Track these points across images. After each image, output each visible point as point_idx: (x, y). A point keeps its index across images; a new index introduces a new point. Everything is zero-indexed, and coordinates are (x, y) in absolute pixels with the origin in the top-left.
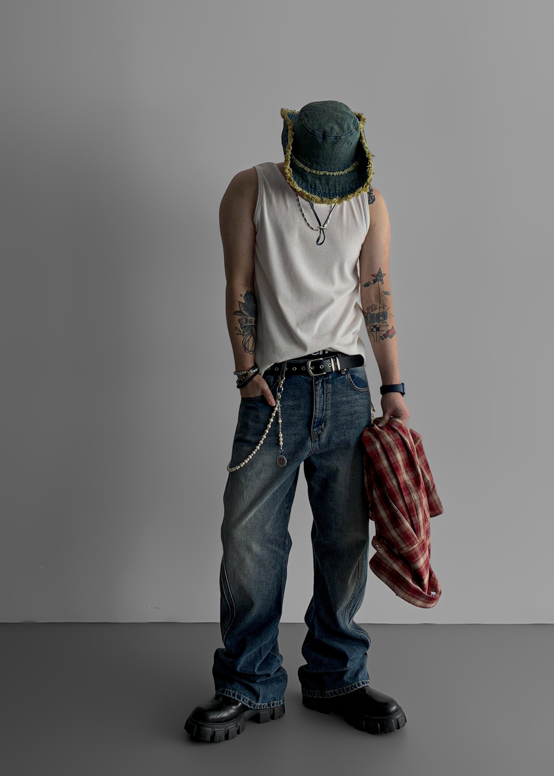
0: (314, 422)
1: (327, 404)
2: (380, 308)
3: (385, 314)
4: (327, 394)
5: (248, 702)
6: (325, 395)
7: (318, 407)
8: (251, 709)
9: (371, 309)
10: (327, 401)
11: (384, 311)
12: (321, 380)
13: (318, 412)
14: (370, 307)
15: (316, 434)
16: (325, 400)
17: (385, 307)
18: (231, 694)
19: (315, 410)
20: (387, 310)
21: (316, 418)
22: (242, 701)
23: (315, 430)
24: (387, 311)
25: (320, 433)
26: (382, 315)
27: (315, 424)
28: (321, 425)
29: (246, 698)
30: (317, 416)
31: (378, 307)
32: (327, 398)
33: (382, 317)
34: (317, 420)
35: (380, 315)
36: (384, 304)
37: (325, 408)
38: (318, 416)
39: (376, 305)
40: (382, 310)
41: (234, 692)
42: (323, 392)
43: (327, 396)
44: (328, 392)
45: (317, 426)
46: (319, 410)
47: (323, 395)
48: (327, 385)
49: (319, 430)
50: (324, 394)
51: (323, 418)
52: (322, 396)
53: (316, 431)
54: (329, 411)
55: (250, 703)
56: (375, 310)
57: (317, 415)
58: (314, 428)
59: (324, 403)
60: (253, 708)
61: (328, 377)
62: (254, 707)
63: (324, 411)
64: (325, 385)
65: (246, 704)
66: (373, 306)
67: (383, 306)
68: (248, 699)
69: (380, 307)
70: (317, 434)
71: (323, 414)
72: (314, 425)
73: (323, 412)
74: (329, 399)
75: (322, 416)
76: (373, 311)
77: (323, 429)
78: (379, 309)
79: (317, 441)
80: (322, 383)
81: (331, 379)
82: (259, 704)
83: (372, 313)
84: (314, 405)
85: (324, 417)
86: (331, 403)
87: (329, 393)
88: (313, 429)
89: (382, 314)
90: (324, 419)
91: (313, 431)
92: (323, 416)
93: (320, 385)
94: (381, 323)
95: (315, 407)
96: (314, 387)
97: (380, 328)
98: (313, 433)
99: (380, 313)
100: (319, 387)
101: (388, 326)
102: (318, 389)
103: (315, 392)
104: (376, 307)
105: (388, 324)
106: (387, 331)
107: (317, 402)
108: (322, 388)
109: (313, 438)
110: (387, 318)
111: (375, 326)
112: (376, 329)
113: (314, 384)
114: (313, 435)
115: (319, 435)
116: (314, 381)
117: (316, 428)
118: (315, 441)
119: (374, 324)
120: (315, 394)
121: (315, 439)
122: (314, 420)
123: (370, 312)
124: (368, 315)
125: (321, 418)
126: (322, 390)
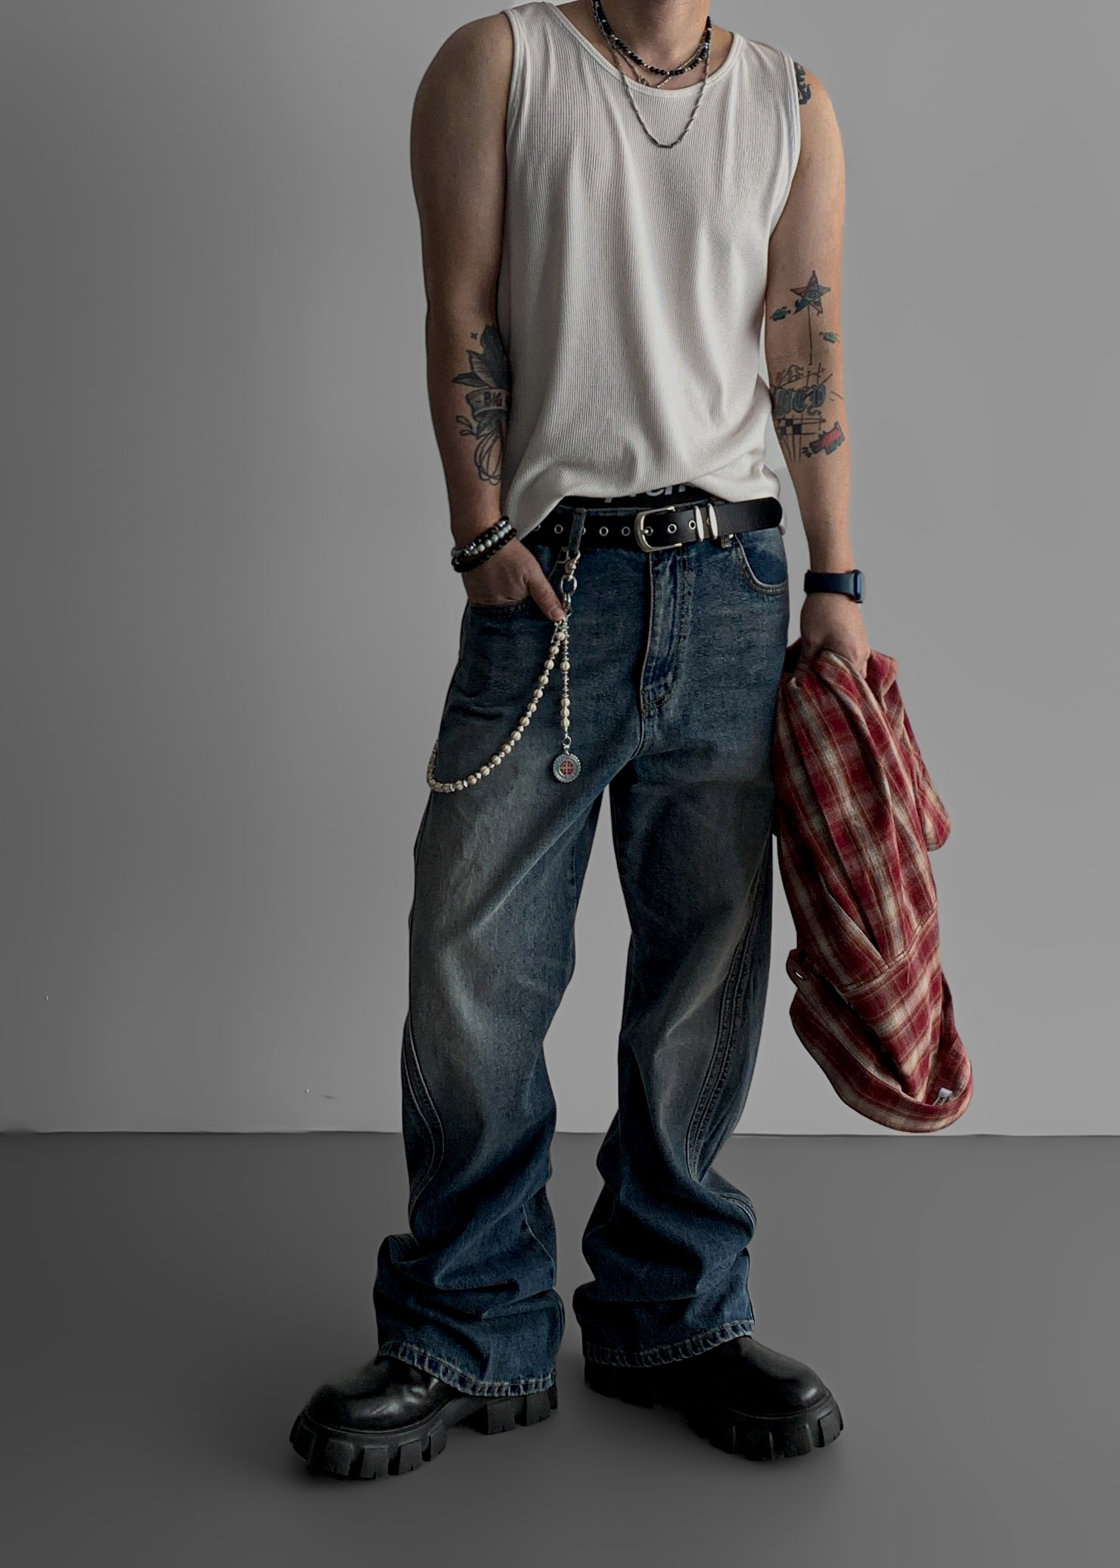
0: (646, 667)
1: (682, 623)
2: (808, 376)
3: (820, 390)
4: (683, 597)
5: (458, 1379)
6: (679, 601)
7: (659, 629)
8: (466, 1395)
9: (787, 376)
10: (683, 617)
11: (818, 381)
12: (670, 562)
13: (658, 642)
14: (784, 370)
15: (651, 698)
16: (677, 611)
17: (821, 374)
18: (416, 1355)
19: (652, 637)
20: (826, 380)
21: (653, 658)
22: (441, 1374)
23: (649, 687)
24: (825, 384)
25: (661, 695)
26: (812, 392)
27: (649, 672)
28: (665, 675)
29: (453, 1367)
30: (656, 653)
31: (805, 373)
32: (682, 608)
33: (812, 399)
34: (654, 664)
35: (808, 393)
36: (820, 364)
37: (675, 632)
38: (659, 652)
39: (801, 366)
40: (812, 381)
41: (423, 1351)
42: (674, 593)
43: (683, 603)
44: (685, 591)
45: (655, 678)
46: (661, 638)
47: (673, 600)
48: (682, 574)
49: (659, 687)
50: (675, 598)
51: (669, 658)
52: (672, 603)
53: (653, 690)
54: (686, 641)
55: (463, 1381)
56: (796, 380)
57: (656, 648)
58: (646, 684)
59: (676, 621)
60: (471, 1394)
61: (688, 555)
62: (474, 1389)
63: (676, 640)
64: (679, 575)
65: (451, 1383)
66: (793, 369)
67: (817, 371)
68: (459, 1370)
69: (809, 372)
70: (655, 699)
71: (670, 648)
72: (647, 674)
73: (670, 644)
74: (687, 609)
75: (668, 654)
76: (790, 382)
77: (669, 685)
78: (805, 379)
79: (654, 716)
80: (672, 568)
81: (693, 560)
82: (487, 1383)
83: (787, 387)
84: (651, 625)
85: (673, 655)
86: (693, 621)
87: (690, 594)
88: (645, 686)
89: (811, 390)
90: (672, 661)
91: (643, 690)
92: (671, 653)
93: (668, 573)
94: (806, 415)
95: (652, 630)
96: (652, 579)
97: (803, 426)
98: (646, 696)
99: (809, 388)
100: (664, 580)
101: (824, 421)
102: (663, 584)
103: (654, 592)
104: (801, 372)
105: (823, 418)
106: (820, 435)
107: (658, 616)
108: (672, 582)
109: (645, 708)
110: (822, 403)
111: (789, 422)
112: (794, 428)
113: (653, 570)
114: (644, 700)
115: (660, 702)
116: (651, 563)
117: (652, 683)
118: (649, 717)
119: (788, 416)
120: (654, 596)
121: (649, 712)
122: (647, 664)
123: (782, 383)
124: (778, 391)
125: (666, 659)
126: (671, 586)
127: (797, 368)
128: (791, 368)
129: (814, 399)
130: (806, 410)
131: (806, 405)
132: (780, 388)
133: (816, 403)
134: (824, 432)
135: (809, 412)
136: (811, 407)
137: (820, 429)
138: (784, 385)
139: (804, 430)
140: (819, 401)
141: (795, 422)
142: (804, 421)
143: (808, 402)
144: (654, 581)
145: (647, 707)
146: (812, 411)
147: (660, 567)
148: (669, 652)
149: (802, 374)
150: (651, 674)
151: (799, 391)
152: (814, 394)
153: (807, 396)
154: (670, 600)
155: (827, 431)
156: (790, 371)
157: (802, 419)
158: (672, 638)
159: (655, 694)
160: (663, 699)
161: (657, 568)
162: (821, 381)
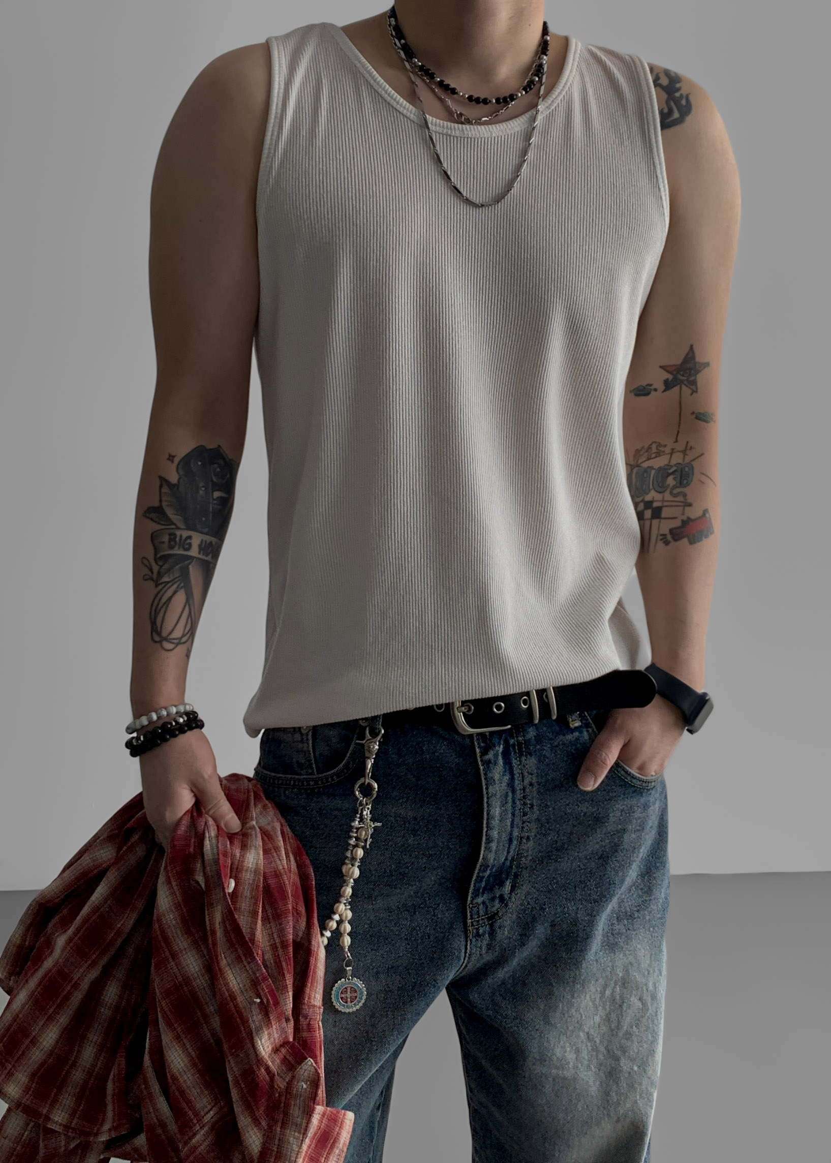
0: (477, 877)
1: (524, 822)
2: (671, 454)
3: (687, 469)
4: (524, 789)
6: (519, 794)
7: (495, 831)
9: (646, 454)
10: (525, 814)
11: (684, 461)
12: (502, 746)
13: (495, 847)
14: (643, 448)
15: (481, 913)
17: (688, 452)
19: (486, 844)
20: (694, 460)
21: (487, 866)
23: (480, 900)
24: (694, 463)
25: (496, 908)
26: (675, 471)
27: (481, 885)
28: (503, 883)
30: (491, 861)
32: (525, 804)
33: (674, 479)
34: (488, 872)
35: (671, 472)
36: (687, 442)
37: (516, 833)
38: (495, 859)
39: (663, 443)
40: (677, 459)
42: (512, 785)
43: (524, 797)
44: (526, 782)
45: (488, 890)
46: (498, 842)
47: (510, 794)
48: (520, 761)
49: (493, 899)
50: (514, 791)
51: (508, 863)
52: (510, 798)
53: (484, 903)
54: (531, 843)
56: (656, 457)
57: (491, 856)
58: (476, 894)
59: (517, 820)
61: (524, 736)
63: (515, 842)
64: (515, 762)
66: (654, 446)
67: (683, 448)
69: (674, 450)
70: (486, 914)
71: (508, 852)
72: (478, 887)
73: (509, 848)
74: (532, 806)
75: (506, 859)
76: (648, 459)
77: (506, 897)
78: (668, 456)
79: (485, 933)
80: (506, 754)
81: (533, 741)
83: (645, 465)
84: (484, 829)
85: (513, 859)
86: (538, 820)
87: (531, 784)
88: (473, 899)
89: (674, 469)
90: (512, 867)
91: (471, 905)
92: (510, 858)
93: (501, 761)
94: (667, 496)
95: (486, 835)
96: (482, 773)
97: (664, 510)
98: (475, 909)
99: (672, 466)
100: (498, 771)
101: (690, 505)
102: (497, 777)
103: (487, 789)
104: (662, 449)
105: (689, 501)
106: (683, 521)
107: (493, 818)
108: (507, 773)
109: (473, 925)
110: (688, 484)
111: (648, 505)
112: (652, 511)
113: (481, 761)
114: (471, 916)
115: (492, 918)
116: (478, 750)
117: (483, 893)
118: (478, 935)
119: (648, 498)
120: (487, 793)
121: (477, 929)
122: (478, 873)
123: (640, 461)
124: (635, 470)
125: (504, 863)
126: (507, 778)
127: (659, 445)
128: (651, 445)
129: (678, 480)
130: (668, 492)
131: (669, 485)
132: (638, 466)
133: (681, 483)
134: (689, 518)
135: (671, 493)
136: (674, 487)
137: (683, 514)
138: (642, 462)
139: (665, 513)
140: (685, 482)
141: (655, 505)
142: (666, 504)
143: (670, 481)
144: (485, 774)
145: (475, 923)
146: (675, 491)
147: (490, 756)
148: (507, 857)
149: (664, 451)
150: (483, 884)
151: (660, 469)
152: (678, 474)
153: (669, 475)
154: (506, 796)
155: (693, 516)
156: (649, 448)
157: (663, 501)
158: (511, 840)
159: (487, 907)
160: (497, 913)
161: (486, 757)
162: (688, 459)
